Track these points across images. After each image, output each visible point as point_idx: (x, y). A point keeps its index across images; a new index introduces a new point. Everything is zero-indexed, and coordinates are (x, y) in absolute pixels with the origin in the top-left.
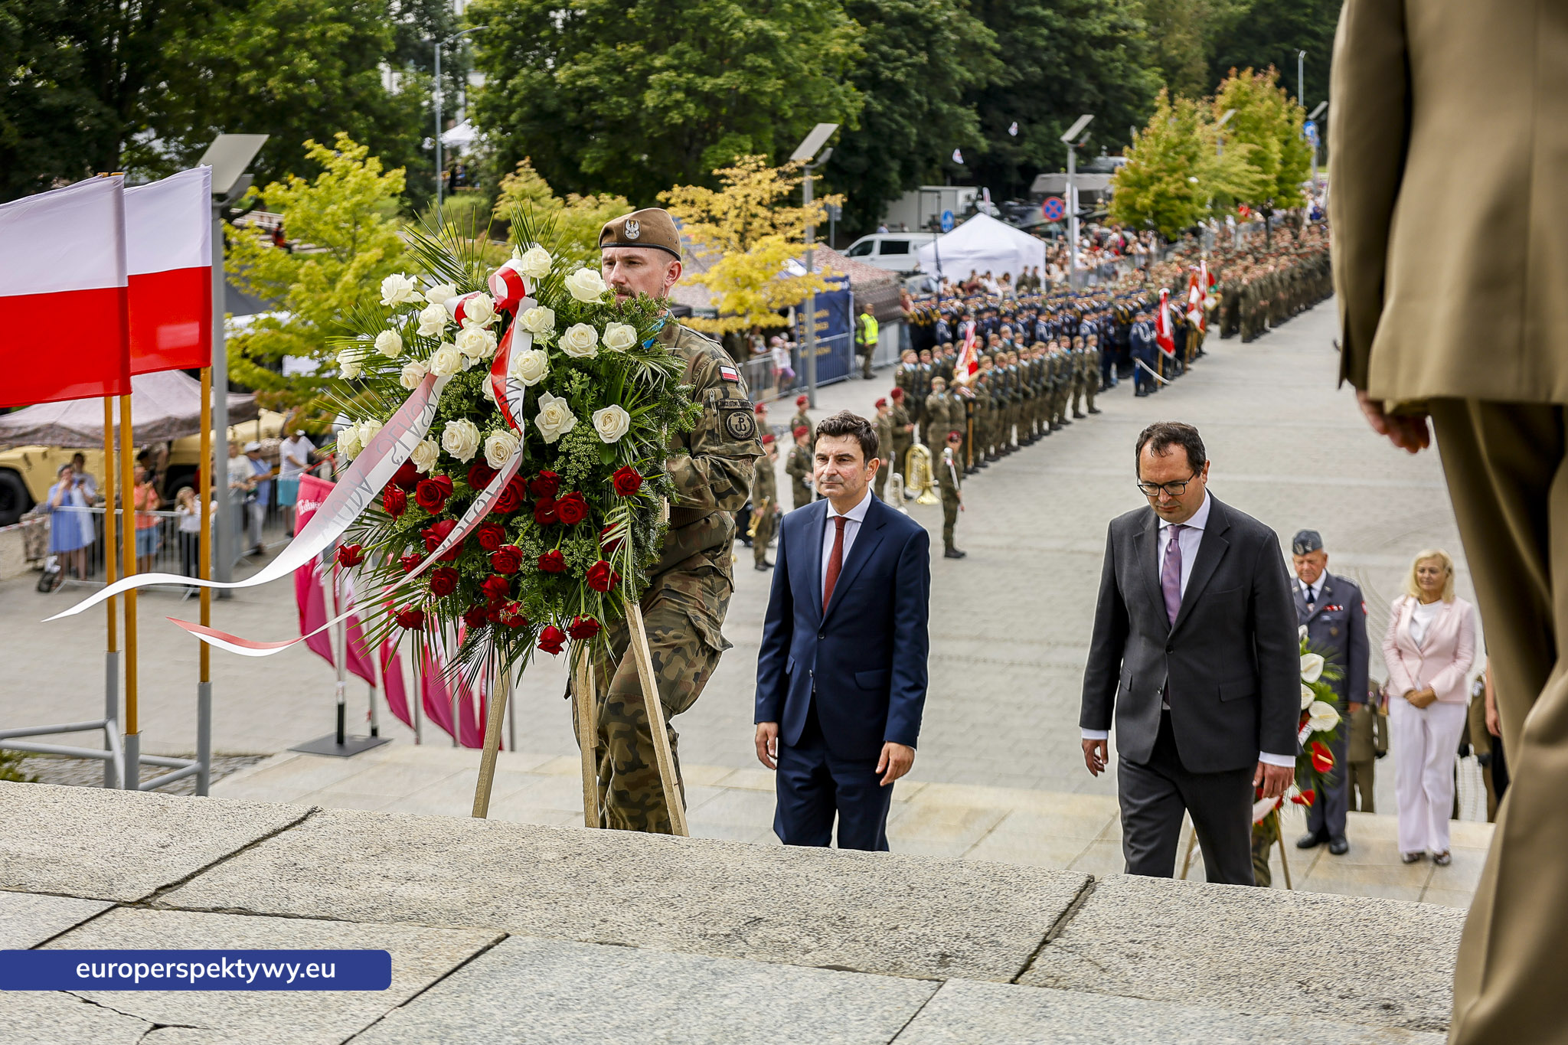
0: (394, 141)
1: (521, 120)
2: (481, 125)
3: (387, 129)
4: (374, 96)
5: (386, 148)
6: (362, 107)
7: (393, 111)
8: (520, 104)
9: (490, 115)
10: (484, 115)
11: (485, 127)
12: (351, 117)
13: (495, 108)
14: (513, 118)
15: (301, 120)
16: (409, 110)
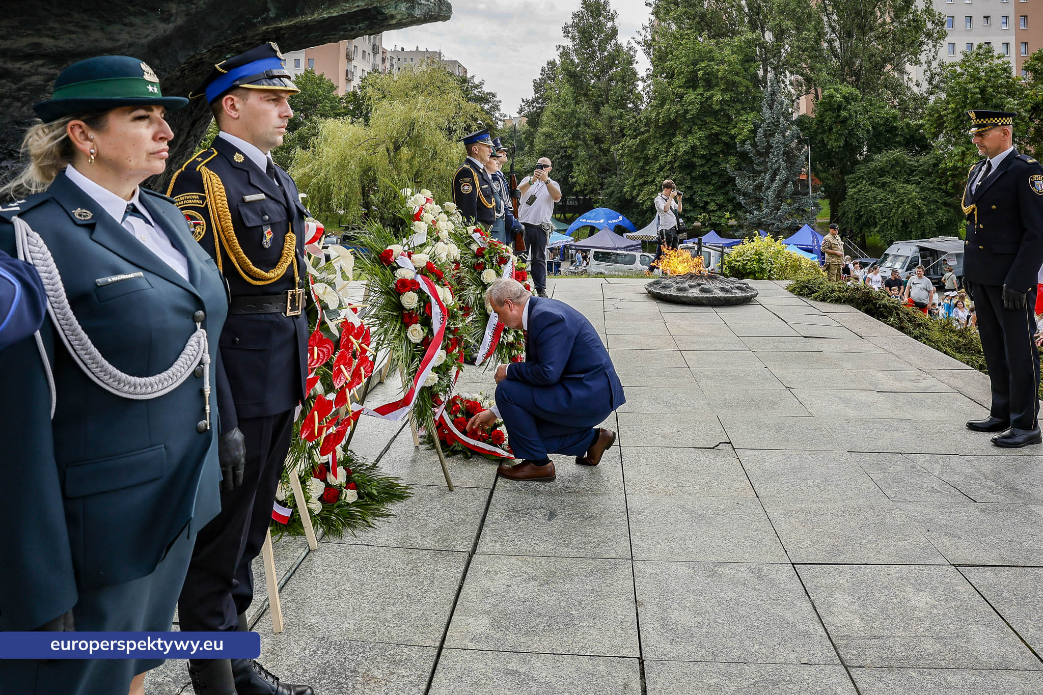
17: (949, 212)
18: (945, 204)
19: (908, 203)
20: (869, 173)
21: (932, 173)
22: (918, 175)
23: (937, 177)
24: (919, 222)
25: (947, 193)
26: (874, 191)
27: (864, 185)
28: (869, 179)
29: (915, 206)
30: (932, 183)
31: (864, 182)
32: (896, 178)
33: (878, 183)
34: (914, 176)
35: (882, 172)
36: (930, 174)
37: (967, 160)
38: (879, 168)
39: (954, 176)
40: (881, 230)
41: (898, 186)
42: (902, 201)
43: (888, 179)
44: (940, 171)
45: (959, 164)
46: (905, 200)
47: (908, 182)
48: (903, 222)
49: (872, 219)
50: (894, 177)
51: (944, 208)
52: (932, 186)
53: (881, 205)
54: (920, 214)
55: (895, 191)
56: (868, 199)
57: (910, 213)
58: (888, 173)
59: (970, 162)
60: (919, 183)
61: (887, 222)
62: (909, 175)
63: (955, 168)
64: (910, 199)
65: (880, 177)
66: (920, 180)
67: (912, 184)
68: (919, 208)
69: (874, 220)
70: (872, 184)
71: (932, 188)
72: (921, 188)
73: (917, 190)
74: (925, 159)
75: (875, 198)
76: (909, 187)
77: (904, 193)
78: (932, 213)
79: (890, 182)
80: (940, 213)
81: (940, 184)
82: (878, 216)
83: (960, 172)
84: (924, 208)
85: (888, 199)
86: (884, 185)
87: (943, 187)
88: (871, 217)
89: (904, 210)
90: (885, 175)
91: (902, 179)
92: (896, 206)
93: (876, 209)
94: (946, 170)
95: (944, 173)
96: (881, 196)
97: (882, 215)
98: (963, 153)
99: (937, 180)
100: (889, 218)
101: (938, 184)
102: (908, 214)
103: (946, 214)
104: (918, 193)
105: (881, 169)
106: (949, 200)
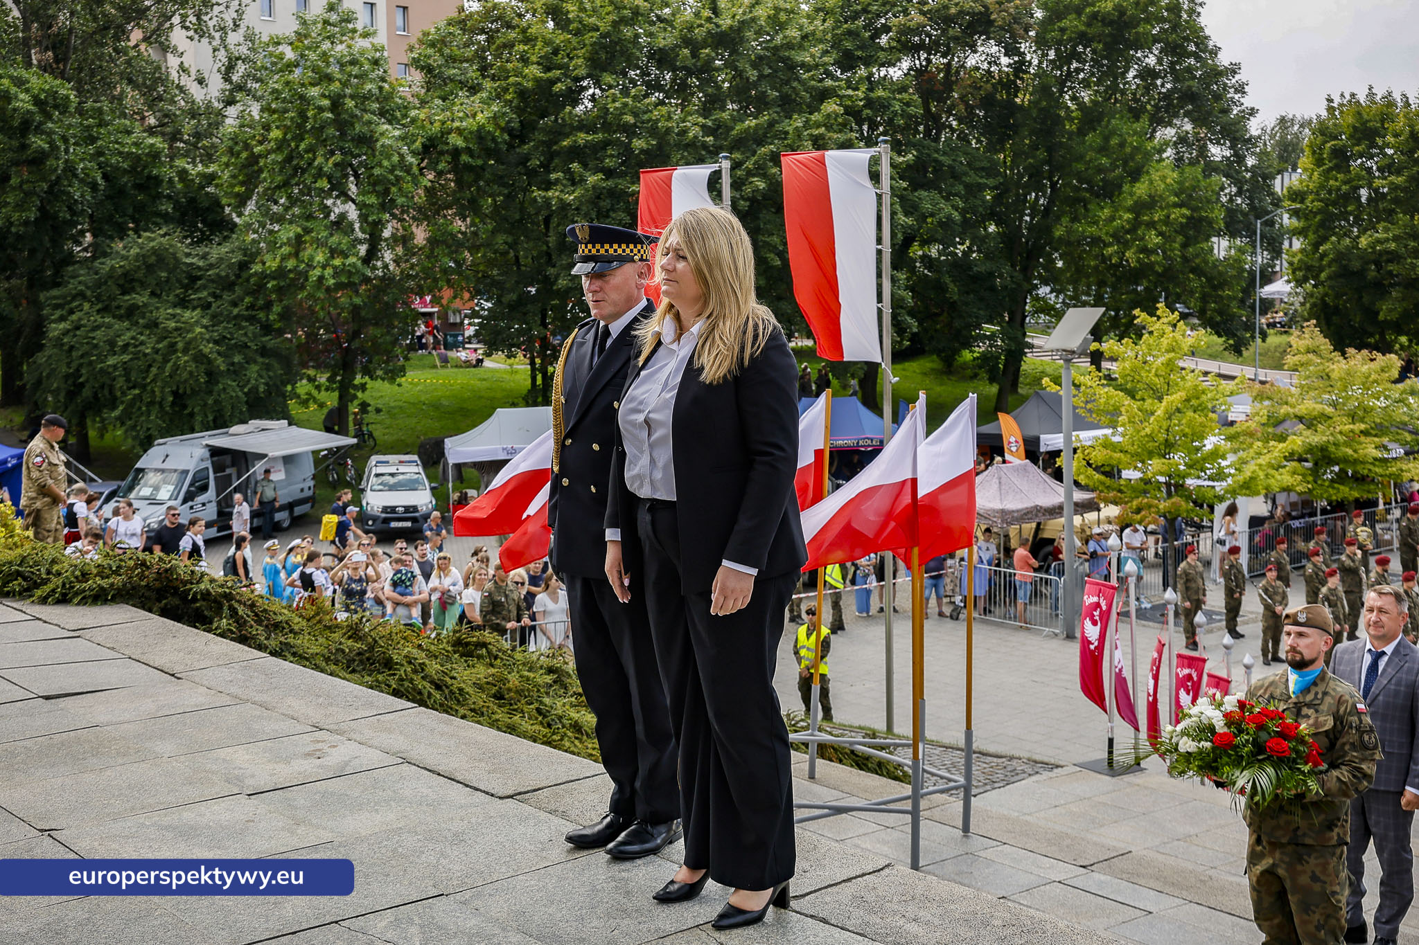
0: (1221, 297)
1: (1329, 278)
2: (1297, 281)
3: (1215, 288)
4: (1206, 262)
5: (1215, 302)
6: (1197, 271)
7: (1220, 273)
8: (1329, 265)
9: (1303, 272)
10: (1300, 274)
11: (1300, 283)
12: (1188, 279)
13: (1309, 268)
14: (1323, 276)
15: (1150, 281)
16: (1232, 272)
17: (268, 367)
18: (264, 351)
19: (185, 351)
20: (99, 284)
21: (233, 284)
22: (204, 287)
23: (248, 294)
24: (210, 393)
25: (267, 329)
26: (109, 326)
27: (87, 313)
28: (98, 299)
29: (200, 358)
30: (235, 304)
31: (86, 306)
32: (159, 296)
33: (119, 307)
34: (196, 291)
35: (127, 282)
36: (230, 286)
37: (305, 255)
38: (120, 271)
39: (279, 290)
40: (126, 415)
41: (165, 314)
42: (172, 347)
43: (141, 298)
44: (252, 280)
45: (290, 264)
46: (180, 345)
47: (183, 303)
48: (175, 394)
49: (106, 392)
50: (153, 294)
51: (260, 360)
52: (236, 311)
53: (126, 357)
54: (212, 375)
55: (156, 325)
56: (96, 346)
57: (191, 373)
58: (143, 285)
59: (311, 259)
60: (209, 306)
61: (139, 397)
62: (186, 287)
63: (281, 273)
64: (189, 343)
65: (123, 294)
66: (211, 299)
67: (194, 309)
68: (210, 362)
69: (111, 392)
70: (104, 310)
71: (236, 317)
72: (214, 317)
73: (205, 321)
74: (217, 251)
75: (112, 343)
76: (187, 314)
77: (177, 329)
78: (236, 371)
79: (145, 305)
80: (253, 370)
81: (251, 307)
82: (120, 382)
83: (292, 280)
84: (220, 360)
85: (142, 343)
86: (131, 313)
87: (261, 315)
88: (102, 387)
89: (176, 368)
90: (133, 290)
91: (171, 298)
92: (159, 358)
93: (115, 367)
94: (264, 276)
95: (261, 287)
96: (127, 337)
97: (128, 380)
98: (298, 242)
99: (248, 300)
100: (144, 387)
101: (247, 309)
102: (185, 375)
103: (264, 373)
104: (206, 327)
105: (125, 275)
106: (270, 341)
